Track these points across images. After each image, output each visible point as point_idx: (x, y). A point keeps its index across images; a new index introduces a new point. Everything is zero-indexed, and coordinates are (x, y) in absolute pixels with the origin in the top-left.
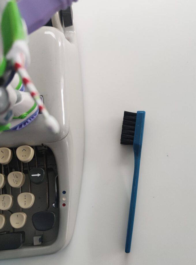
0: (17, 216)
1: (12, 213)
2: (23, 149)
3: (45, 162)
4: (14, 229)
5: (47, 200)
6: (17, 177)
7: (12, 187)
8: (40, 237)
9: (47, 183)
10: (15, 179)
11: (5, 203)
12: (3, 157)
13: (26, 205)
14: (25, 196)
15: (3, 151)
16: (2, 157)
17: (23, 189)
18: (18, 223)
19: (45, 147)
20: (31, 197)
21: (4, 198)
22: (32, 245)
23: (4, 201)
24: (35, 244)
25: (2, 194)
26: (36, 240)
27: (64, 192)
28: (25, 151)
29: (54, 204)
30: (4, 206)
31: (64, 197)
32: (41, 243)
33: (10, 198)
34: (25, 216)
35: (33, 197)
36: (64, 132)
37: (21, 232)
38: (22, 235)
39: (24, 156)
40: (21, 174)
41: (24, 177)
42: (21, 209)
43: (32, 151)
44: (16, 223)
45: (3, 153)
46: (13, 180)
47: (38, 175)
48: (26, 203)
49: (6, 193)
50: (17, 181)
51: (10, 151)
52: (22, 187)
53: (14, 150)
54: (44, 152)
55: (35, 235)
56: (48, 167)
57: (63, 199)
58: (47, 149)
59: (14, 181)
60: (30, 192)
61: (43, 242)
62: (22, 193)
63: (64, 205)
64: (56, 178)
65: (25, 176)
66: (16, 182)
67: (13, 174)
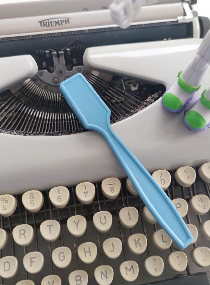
0: (202, 251)
6: (203, 201)
10: (201, 203)
12: (189, 177)
15: (186, 171)
16: (187, 177)
18: (206, 260)
33: (195, 227)
40: (207, 197)
44: (203, 260)
45: (187, 173)
46: (199, 205)
50: (205, 206)
59: (201, 206)
66: (203, 207)
67: (198, 198)
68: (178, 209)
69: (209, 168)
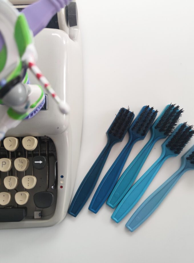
0: (21, 194)
1: (17, 192)
2: (28, 139)
3: (47, 149)
4: (18, 205)
5: (47, 182)
6: (22, 163)
7: (17, 171)
8: (40, 212)
9: (48, 167)
10: (21, 164)
11: (11, 184)
12: (11, 145)
13: (29, 186)
14: (28, 179)
15: (11, 140)
17: (27, 173)
18: (22, 201)
19: (47, 137)
20: (33, 180)
21: (10, 179)
22: (33, 218)
23: (10, 182)
24: (35, 217)
25: (9, 175)
26: (36, 214)
27: (62, 177)
28: (30, 141)
29: (53, 187)
30: (10, 186)
31: (62, 181)
32: (40, 217)
33: (16, 179)
34: (27, 195)
35: (35, 179)
36: (64, 126)
37: (24, 207)
38: (24, 210)
39: (29, 146)
40: (25, 161)
41: (28, 163)
42: (24, 189)
43: (36, 141)
44: (20, 201)
46: (19, 165)
47: (41, 162)
48: (29, 184)
49: (12, 175)
50: (22, 166)
51: (17, 140)
52: (26, 171)
53: (20, 139)
54: (46, 141)
55: (36, 211)
56: (49, 153)
57: (61, 182)
58: (49, 138)
59: (20, 166)
60: (33, 174)
61: (43, 217)
62: (26, 175)
63: (62, 187)
64: (56, 163)
65: (29, 161)
66: (21, 167)
67: (19, 160)
68: (3, 165)
69: (28, 140)
